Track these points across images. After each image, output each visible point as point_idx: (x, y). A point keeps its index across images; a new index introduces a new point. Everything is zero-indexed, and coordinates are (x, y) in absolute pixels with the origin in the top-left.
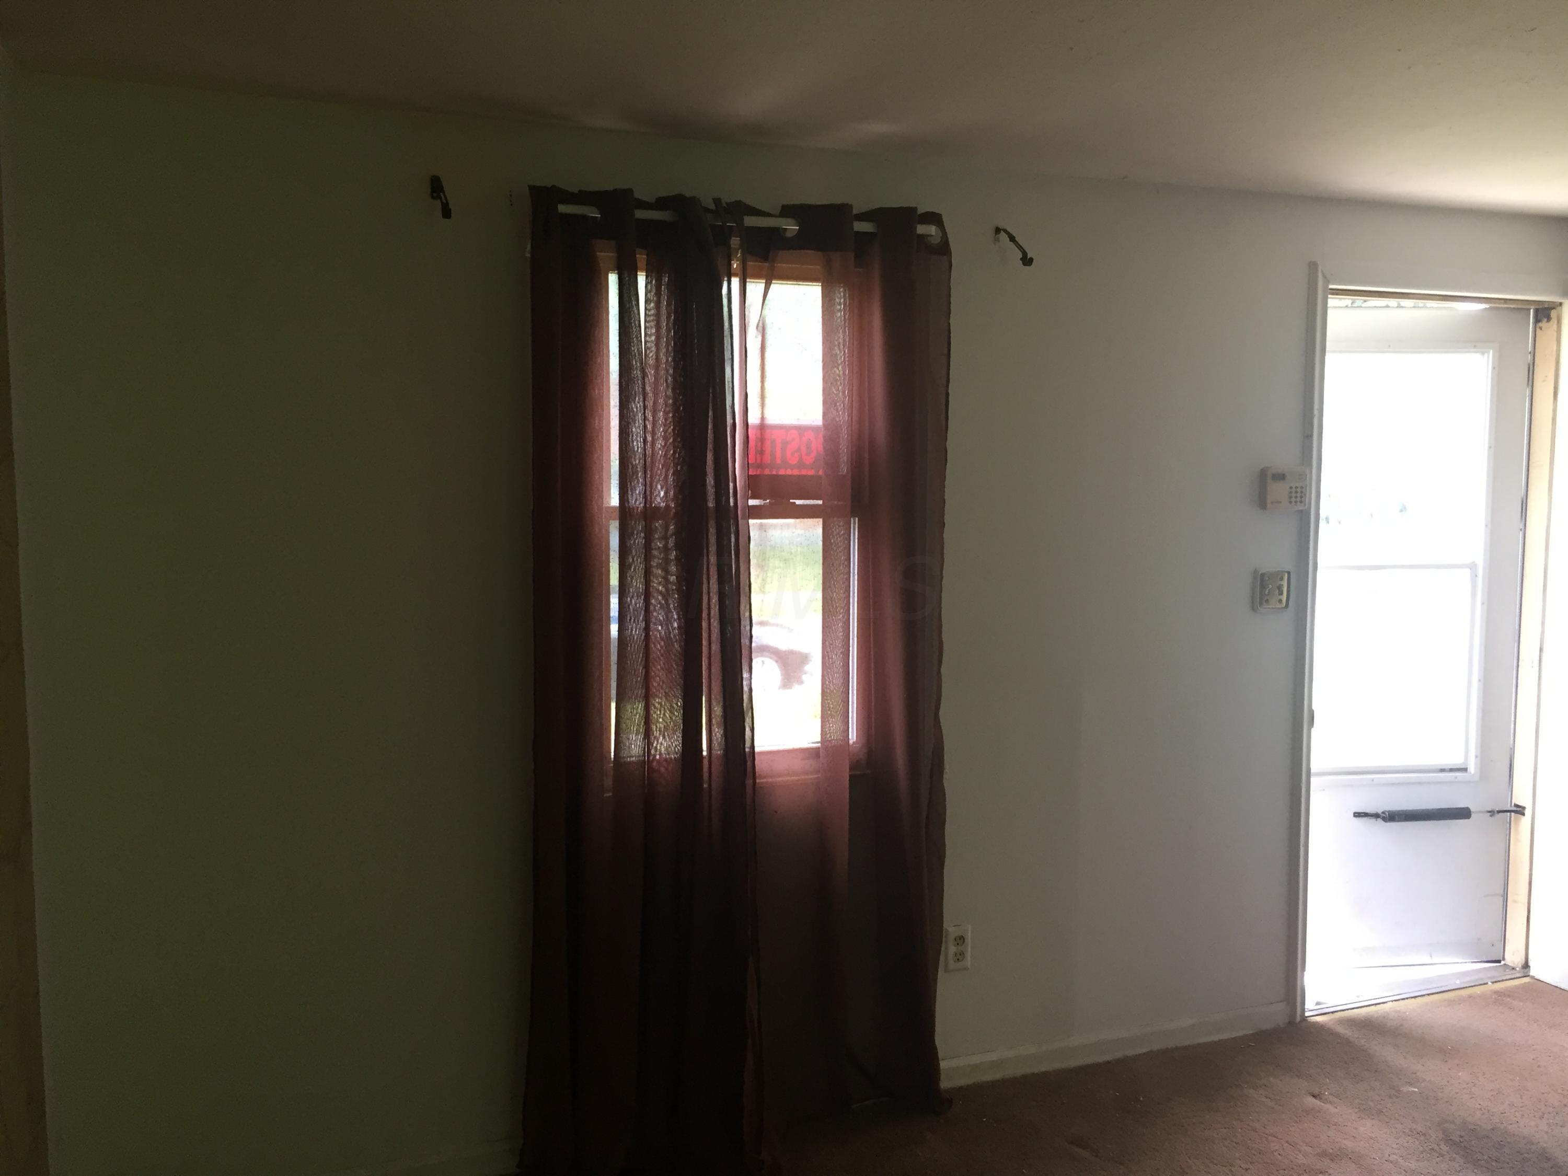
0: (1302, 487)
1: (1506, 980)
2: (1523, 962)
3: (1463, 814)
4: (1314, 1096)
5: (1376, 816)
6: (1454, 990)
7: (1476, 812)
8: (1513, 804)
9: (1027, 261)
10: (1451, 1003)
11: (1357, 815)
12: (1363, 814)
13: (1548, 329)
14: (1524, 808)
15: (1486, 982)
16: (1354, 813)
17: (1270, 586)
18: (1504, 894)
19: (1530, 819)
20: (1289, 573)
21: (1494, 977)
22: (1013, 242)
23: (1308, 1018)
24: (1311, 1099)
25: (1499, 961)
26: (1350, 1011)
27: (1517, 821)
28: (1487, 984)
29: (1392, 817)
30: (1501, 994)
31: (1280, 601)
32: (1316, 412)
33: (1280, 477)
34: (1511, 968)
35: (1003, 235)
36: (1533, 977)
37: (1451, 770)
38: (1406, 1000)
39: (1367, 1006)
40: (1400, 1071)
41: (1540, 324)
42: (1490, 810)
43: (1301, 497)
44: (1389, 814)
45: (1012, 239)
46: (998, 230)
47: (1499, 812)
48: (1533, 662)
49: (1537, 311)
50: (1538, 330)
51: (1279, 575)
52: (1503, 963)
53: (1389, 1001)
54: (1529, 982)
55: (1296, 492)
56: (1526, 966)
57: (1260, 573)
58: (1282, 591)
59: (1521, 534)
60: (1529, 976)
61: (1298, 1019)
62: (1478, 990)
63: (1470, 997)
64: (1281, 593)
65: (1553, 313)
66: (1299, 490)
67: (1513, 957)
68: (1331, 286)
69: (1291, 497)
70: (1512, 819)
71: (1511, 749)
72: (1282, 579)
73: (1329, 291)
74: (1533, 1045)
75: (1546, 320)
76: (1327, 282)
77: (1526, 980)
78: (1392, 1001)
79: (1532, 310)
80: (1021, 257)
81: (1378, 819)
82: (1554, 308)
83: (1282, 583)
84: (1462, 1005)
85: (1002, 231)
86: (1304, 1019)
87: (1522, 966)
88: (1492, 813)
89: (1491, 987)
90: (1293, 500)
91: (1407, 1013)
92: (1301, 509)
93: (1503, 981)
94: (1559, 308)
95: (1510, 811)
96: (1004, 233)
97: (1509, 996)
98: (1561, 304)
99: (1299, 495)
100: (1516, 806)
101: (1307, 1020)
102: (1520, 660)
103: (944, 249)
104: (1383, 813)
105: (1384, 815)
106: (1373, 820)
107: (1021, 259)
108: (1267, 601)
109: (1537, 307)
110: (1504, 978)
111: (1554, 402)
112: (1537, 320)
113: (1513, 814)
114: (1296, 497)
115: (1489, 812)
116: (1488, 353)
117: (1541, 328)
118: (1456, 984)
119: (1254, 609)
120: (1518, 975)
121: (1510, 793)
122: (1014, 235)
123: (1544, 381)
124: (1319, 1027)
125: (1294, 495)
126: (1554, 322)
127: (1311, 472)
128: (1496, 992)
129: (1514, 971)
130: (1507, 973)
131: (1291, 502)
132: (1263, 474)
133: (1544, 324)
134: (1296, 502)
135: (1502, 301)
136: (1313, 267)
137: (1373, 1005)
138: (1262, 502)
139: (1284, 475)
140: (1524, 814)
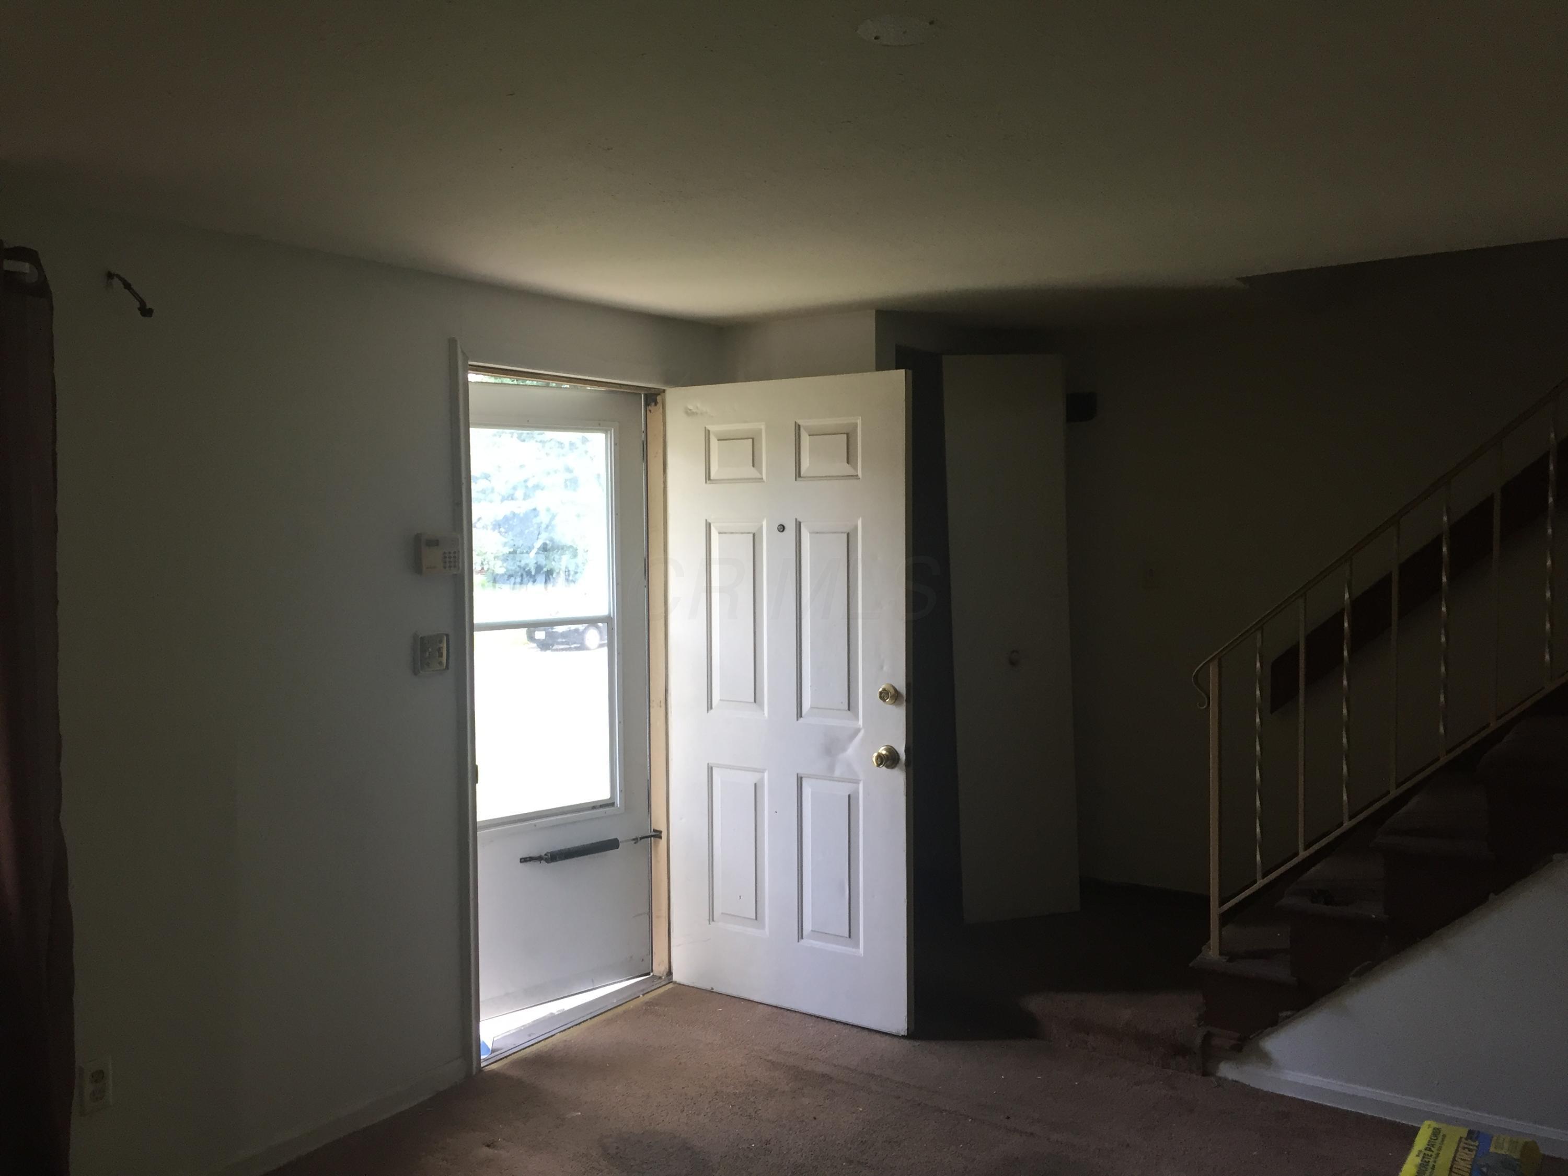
0: (455, 553)
1: (655, 989)
2: (667, 970)
3: (612, 844)
4: (488, 1146)
5: (539, 859)
6: (612, 1009)
7: (622, 842)
8: (652, 830)
9: (146, 312)
10: (609, 1022)
11: (524, 860)
12: (528, 859)
13: (656, 410)
14: (661, 832)
15: (638, 995)
16: (521, 859)
17: (430, 650)
18: (649, 912)
19: (666, 840)
20: (447, 635)
21: (643, 990)
22: (129, 290)
23: (484, 1069)
24: (486, 1149)
25: (648, 974)
26: (522, 1051)
27: (657, 845)
28: (638, 997)
29: (554, 857)
30: (648, 1004)
31: (441, 663)
32: (464, 481)
33: (433, 543)
34: (658, 978)
35: (116, 282)
36: (675, 983)
37: (601, 806)
38: (572, 1028)
39: (537, 1043)
40: (566, 1099)
41: (649, 408)
42: (634, 837)
43: (455, 562)
44: (551, 855)
45: (127, 286)
46: (110, 276)
47: (641, 838)
48: (660, 702)
49: (646, 395)
50: (648, 412)
51: (438, 638)
52: (651, 974)
53: (557, 1033)
54: (673, 987)
55: (450, 557)
56: (670, 973)
57: (420, 637)
58: (442, 654)
59: (646, 589)
60: (671, 982)
61: (474, 1071)
62: (631, 1005)
63: (625, 1012)
64: (441, 655)
65: (659, 398)
66: (452, 555)
67: (659, 968)
68: (470, 363)
69: (445, 562)
70: (652, 842)
71: (648, 780)
72: (441, 642)
73: (468, 366)
74: (675, 1045)
75: (653, 404)
76: (466, 359)
77: (670, 986)
78: (560, 1032)
79: (643, 395)
80: (139, 306)
81: (542, 861)
82: (659, 394)
83: (441, 645)
84: (618, 1022)
85: (115, 277)
86: (480, 1070)
87: (666, 974)
88: (636, 840)
89: (642, 999)
90: (448, 565)
91: (572, 1041)
92: (455, 573)
93: (652, 991)
94: (662, 394)
95: (650, 836)
96: (117, 279)
97: (657, 1005)
98: (664, 391)
99: (452, 560)
100: (655, 831)
101: (483, 1071)
102: (651, 701)
103: (42, 290)
104: (546, 855)
105: (546, 856)
106: (537, 863)
107: (139, 309)
108: (428, 664)
109: (646, 392)
110: (653, 988)
111: (664, 475)
112: (647, 404)
113: (652, 838)
114: (450, 562)
115: (634, 839)
116: (611, 431)
117: (650, 411)
118: (614, 1003)
119: (415, 672)
120: (664, 983)
121: (649, 820)
122: (129, 281)
123: (655, 457)
124: (495, 1075)
125: (448, 560)
126: (660, 405)
127: (463, 538)
128: (647, 1003)
129: (660, 981)
130: (656, 983)
131: (445, 567)
132: (418, 538)
133: (652, 407)
134: (450, 567)
135: (618, 386)
136: (452, 342)
137: (543, 1040)
138: (417, 566)
139: (437, 541)
140: (661, 838)
